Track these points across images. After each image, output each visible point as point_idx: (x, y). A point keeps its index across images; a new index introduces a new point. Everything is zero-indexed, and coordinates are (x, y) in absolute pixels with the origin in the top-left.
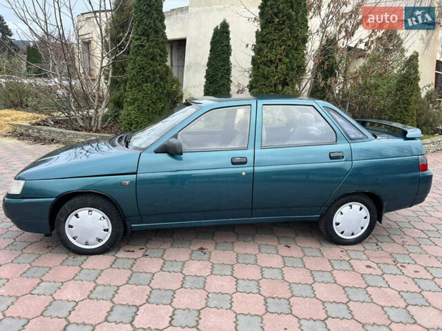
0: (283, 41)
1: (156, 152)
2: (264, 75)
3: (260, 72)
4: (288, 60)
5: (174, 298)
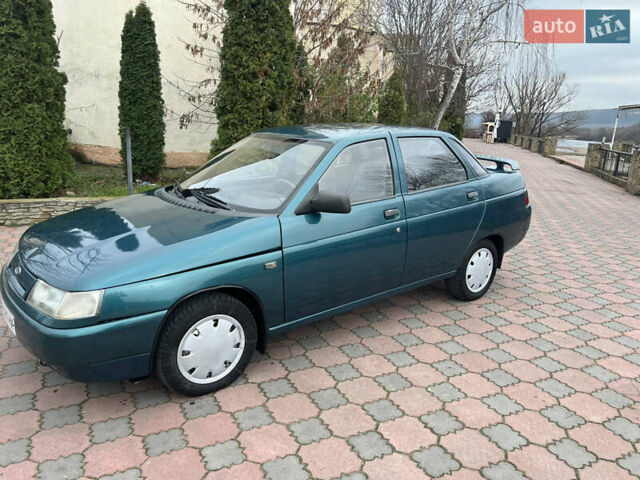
0: (268, 45)
1: (298, 213)
2: (244, 94)
3: (238, 89)
4: (276, 73)
5: (398, 406)
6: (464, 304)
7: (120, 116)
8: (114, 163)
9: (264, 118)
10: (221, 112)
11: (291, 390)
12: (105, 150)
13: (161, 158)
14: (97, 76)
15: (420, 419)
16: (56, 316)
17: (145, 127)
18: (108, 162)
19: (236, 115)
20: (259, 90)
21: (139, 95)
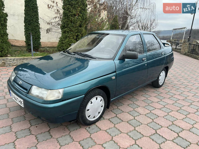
0: (79, 5)
2: (71, 22)
3: (69, 20)
4: (82, 15)
5: (159, 124)
6: (158, 89)
7: (25, 29)
8: (21, 45)
9: (78, 30)
10: (63, 27)
11: (121, 121)
12: (17, 41)
13: (40, 44)
14: (14, 15)
15: (168, 127)
16: (45, 99)
17: (34, 33)
18: (19, 45)
19: (69, 28)
20: (76, 20)
21: (31, 22)
